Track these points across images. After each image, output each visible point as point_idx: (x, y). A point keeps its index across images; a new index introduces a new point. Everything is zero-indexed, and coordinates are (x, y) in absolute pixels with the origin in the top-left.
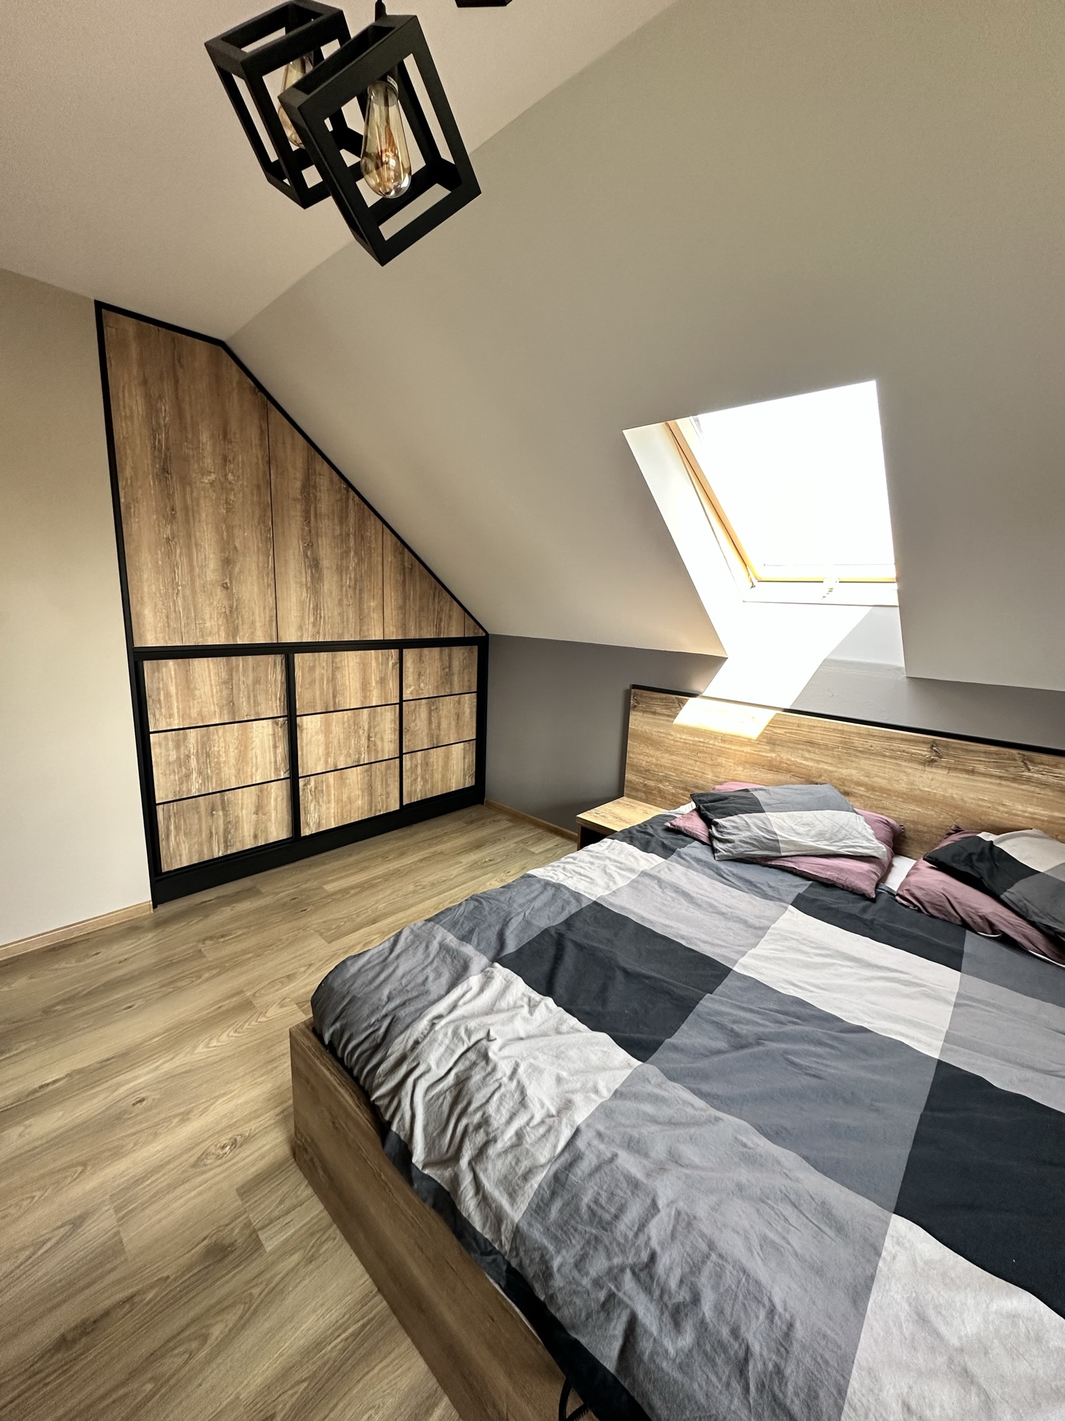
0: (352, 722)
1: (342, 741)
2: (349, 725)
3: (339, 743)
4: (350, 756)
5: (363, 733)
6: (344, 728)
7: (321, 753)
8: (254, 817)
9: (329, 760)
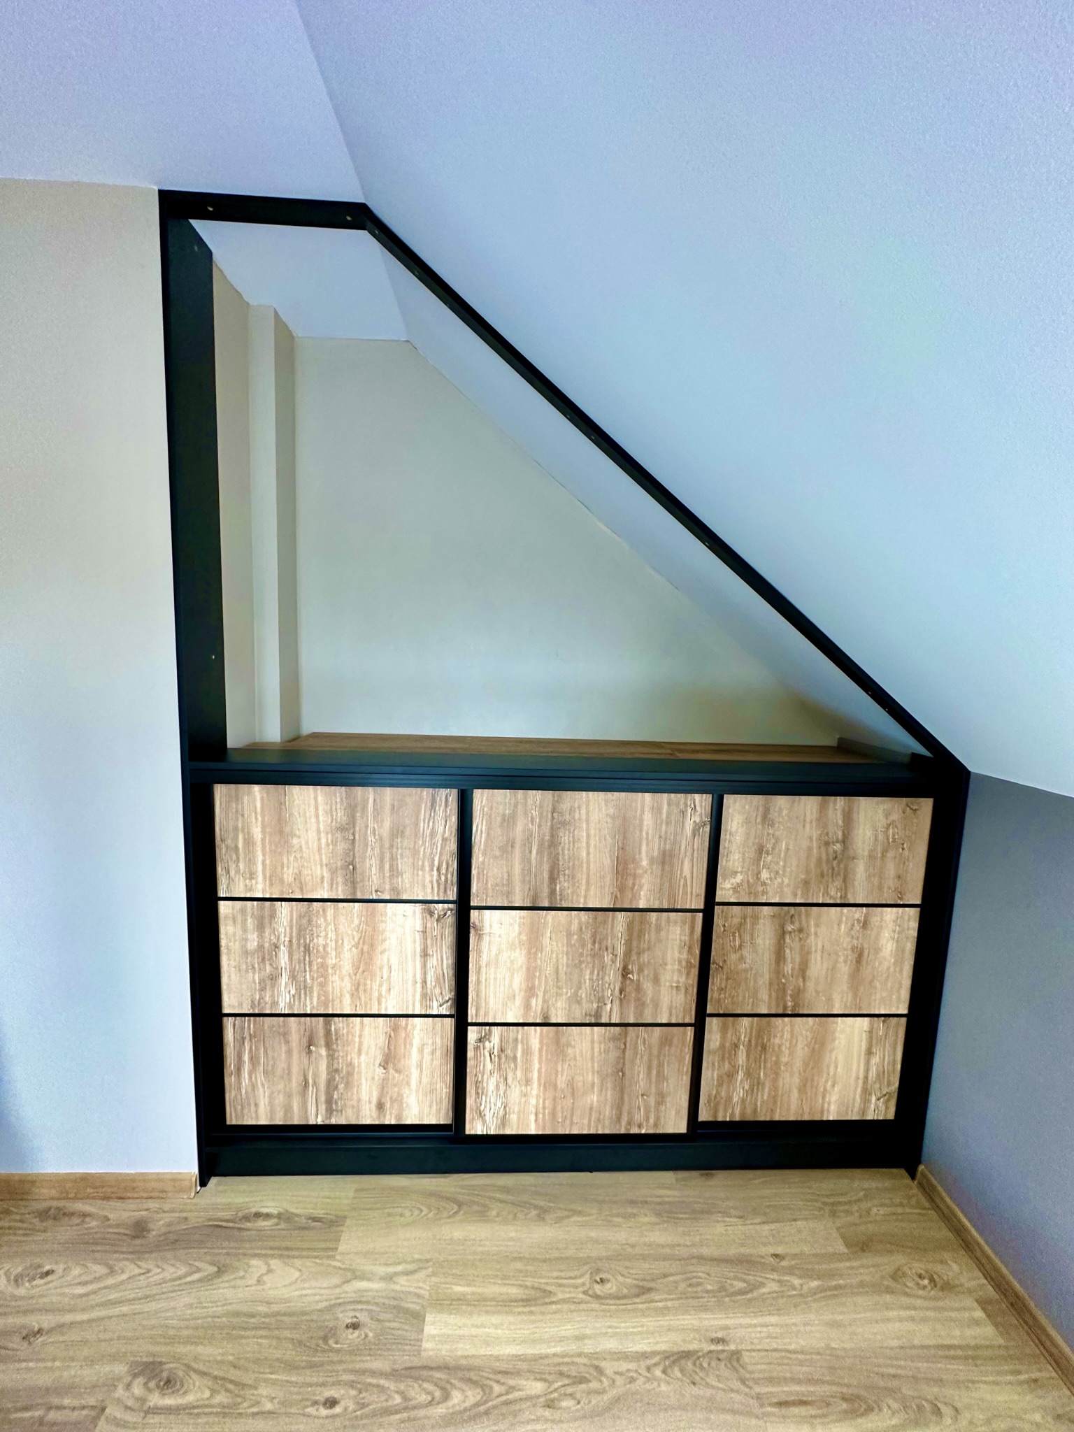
0: (587, 936)
1: (563, 969)
2: (581, 939)
3: (557, 972)
4: (579, 1002)
5: (613, 961)
6: (569, 944)
7: (516, 985)
8: (380, 1071)
9: (534, 1001)
